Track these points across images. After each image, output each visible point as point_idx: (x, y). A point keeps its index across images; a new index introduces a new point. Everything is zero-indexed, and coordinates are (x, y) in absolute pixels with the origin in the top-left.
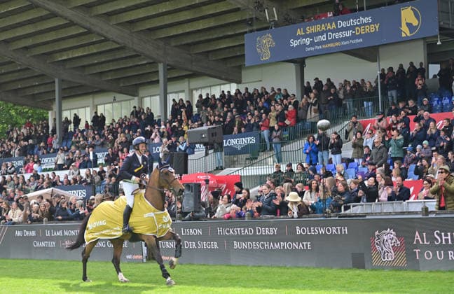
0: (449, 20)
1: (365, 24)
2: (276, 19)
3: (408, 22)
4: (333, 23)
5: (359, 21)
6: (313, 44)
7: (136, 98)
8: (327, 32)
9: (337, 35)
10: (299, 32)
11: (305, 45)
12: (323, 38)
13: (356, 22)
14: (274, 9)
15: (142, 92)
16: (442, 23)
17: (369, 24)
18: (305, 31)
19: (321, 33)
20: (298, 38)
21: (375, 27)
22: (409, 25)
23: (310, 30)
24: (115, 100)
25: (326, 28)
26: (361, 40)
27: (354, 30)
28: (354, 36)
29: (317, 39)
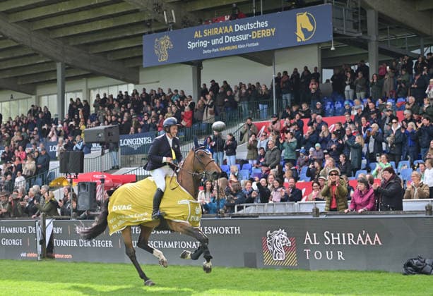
0: (343, 26)
1: (261, 29)
2: (175, 21)
3: (303, 27)
4: (231, 27)
5: (256, 26)
6: (210, 47)
7: (34, 97)
8: (224, 35)
9: (233, 39)
10: (196, 35)
11: (202, 48)
12: (220, 41)
13: (252, 26)
14: (173, 11)
15: (39, 91)
16: (336, 29)
17: (265, 28)
18: (202, 34)
19: (218, 36)
20: (195, 40)
21: (271, 32)
22: (304, 30)
23: (207, 33)
24: (12, 98)
25: (223, 31)
26: (257, 44)
27: (251, 34)
28: (250, 40)
29: (214, 42)
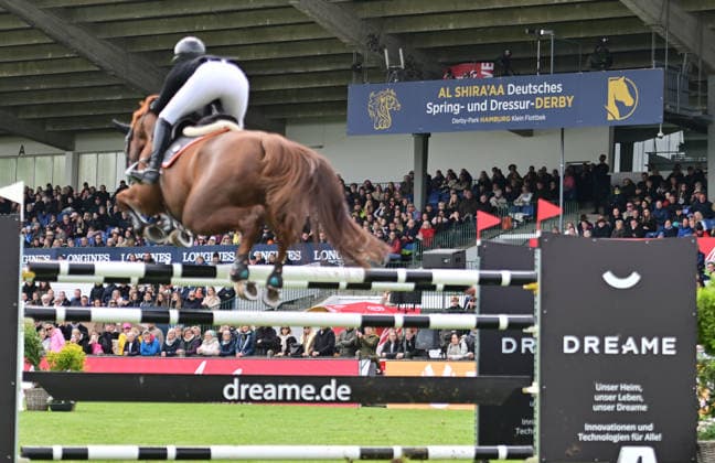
1: (551, 95)
2: (402, 66)
3: (619, 99)
4: (501, 87)
5: (542, 89)
6: (464, 114)
7: (70, 154)
8: (489, 98)
9: (505, 105)
10: (442, 93)
11: (451, 115)
12: (482, 107)
13: (537, 90)
14: (401, 51)
16: (668, 107)
17: (557, 95)
18: (453, 92)
19: (480, 99)
20: (441, 101)
21: (567, 101)
22: (619, 104)
23: (461, 92)
25: (488, 92)
26: (543, 117)
27: (533, 101)
28: (532, 110)
29: (472, 108)
